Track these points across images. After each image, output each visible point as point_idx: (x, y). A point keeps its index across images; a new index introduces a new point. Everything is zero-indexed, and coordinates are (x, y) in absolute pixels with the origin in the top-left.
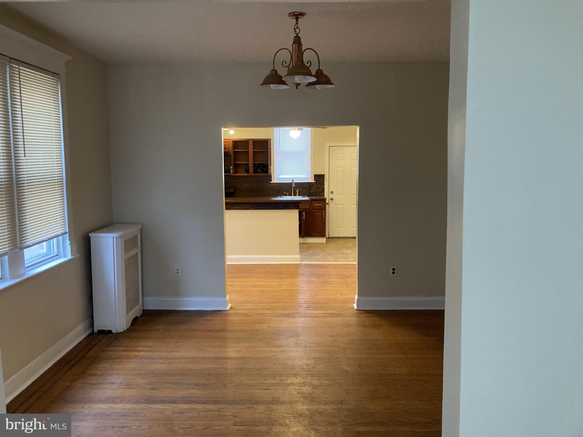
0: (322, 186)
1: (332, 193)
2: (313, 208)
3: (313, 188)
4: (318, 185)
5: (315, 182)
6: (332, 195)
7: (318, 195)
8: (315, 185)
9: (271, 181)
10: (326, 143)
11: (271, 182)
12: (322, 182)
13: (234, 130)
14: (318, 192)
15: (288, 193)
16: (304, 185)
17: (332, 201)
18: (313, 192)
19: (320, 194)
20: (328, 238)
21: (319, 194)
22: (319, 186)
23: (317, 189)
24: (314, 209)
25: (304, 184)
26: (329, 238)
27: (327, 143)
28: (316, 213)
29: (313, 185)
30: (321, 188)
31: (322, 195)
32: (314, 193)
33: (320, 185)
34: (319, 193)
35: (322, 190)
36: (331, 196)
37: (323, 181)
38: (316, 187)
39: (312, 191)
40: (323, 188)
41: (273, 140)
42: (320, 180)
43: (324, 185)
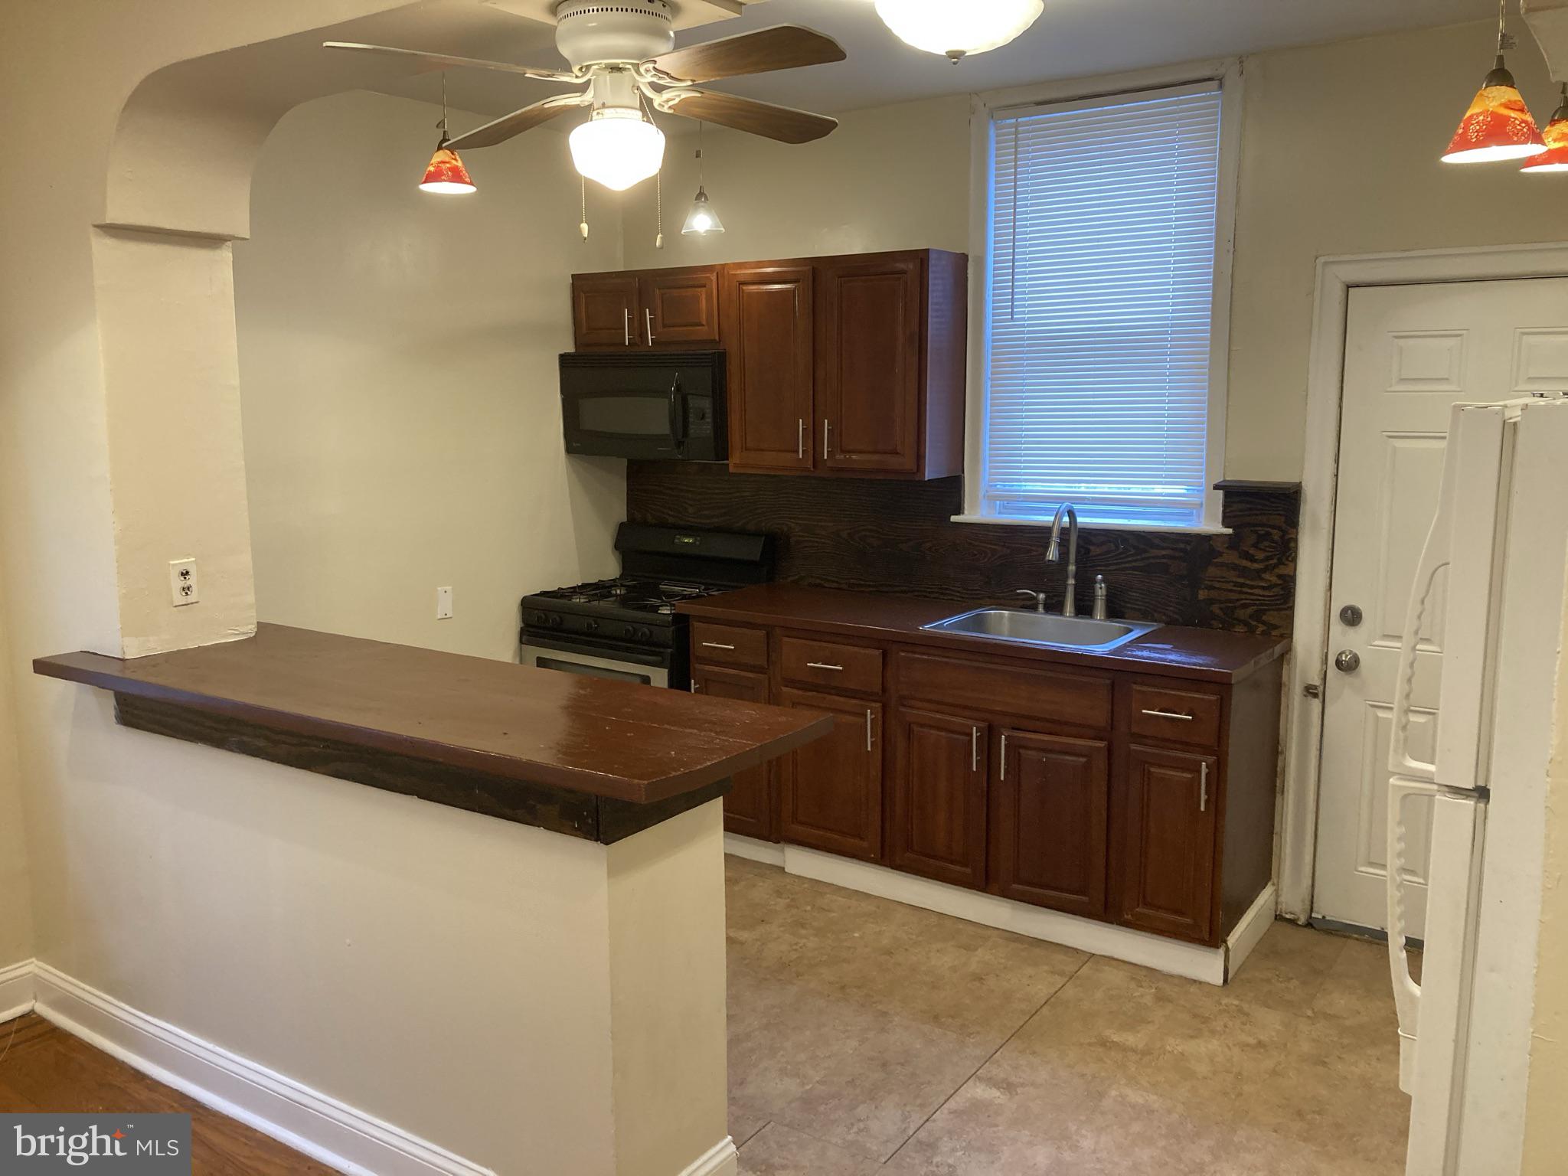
0: (1275, 566)
1: (1352, 617)
2: (1135, 729)
3: (1212, 571)
4: (1253, 560)
5: (1230, 531)
6: (1351, 632)
7: (1246, 624)
8: (1230, 557)
9: (959, 510)
10: (1322, 260)
11: (954, 518)
12: (1276, 535)
13: (722, 215)
14: (1245, 606)
15: (1042, 596)
16: (1158, 547)
17: (1348, 679)
18: (1211, 601)
19: (1259, 620)
20: (1302, 921)
21: (1251, 617)
22: (1256, 566)
23: (1242, 585)
24: (1139, 738)
25: (1157, 541)
26: (1310, 924)
27: (1326, 264)
28: (1152, 769)
29: (1213, 553)
30: (1266, 576)
31: (1276, 627)
32: (1215, 609)
33: (1260, 555)
34: (1249, 611)
35: (1276, 590)
36: (1344, 639)
37: (1284, 532)
38: (1235, 567)
39: (1202, 595)
40: (1280, 576)
41: (981, 262)
42: (1263, 525)
43: (1294, 560)
